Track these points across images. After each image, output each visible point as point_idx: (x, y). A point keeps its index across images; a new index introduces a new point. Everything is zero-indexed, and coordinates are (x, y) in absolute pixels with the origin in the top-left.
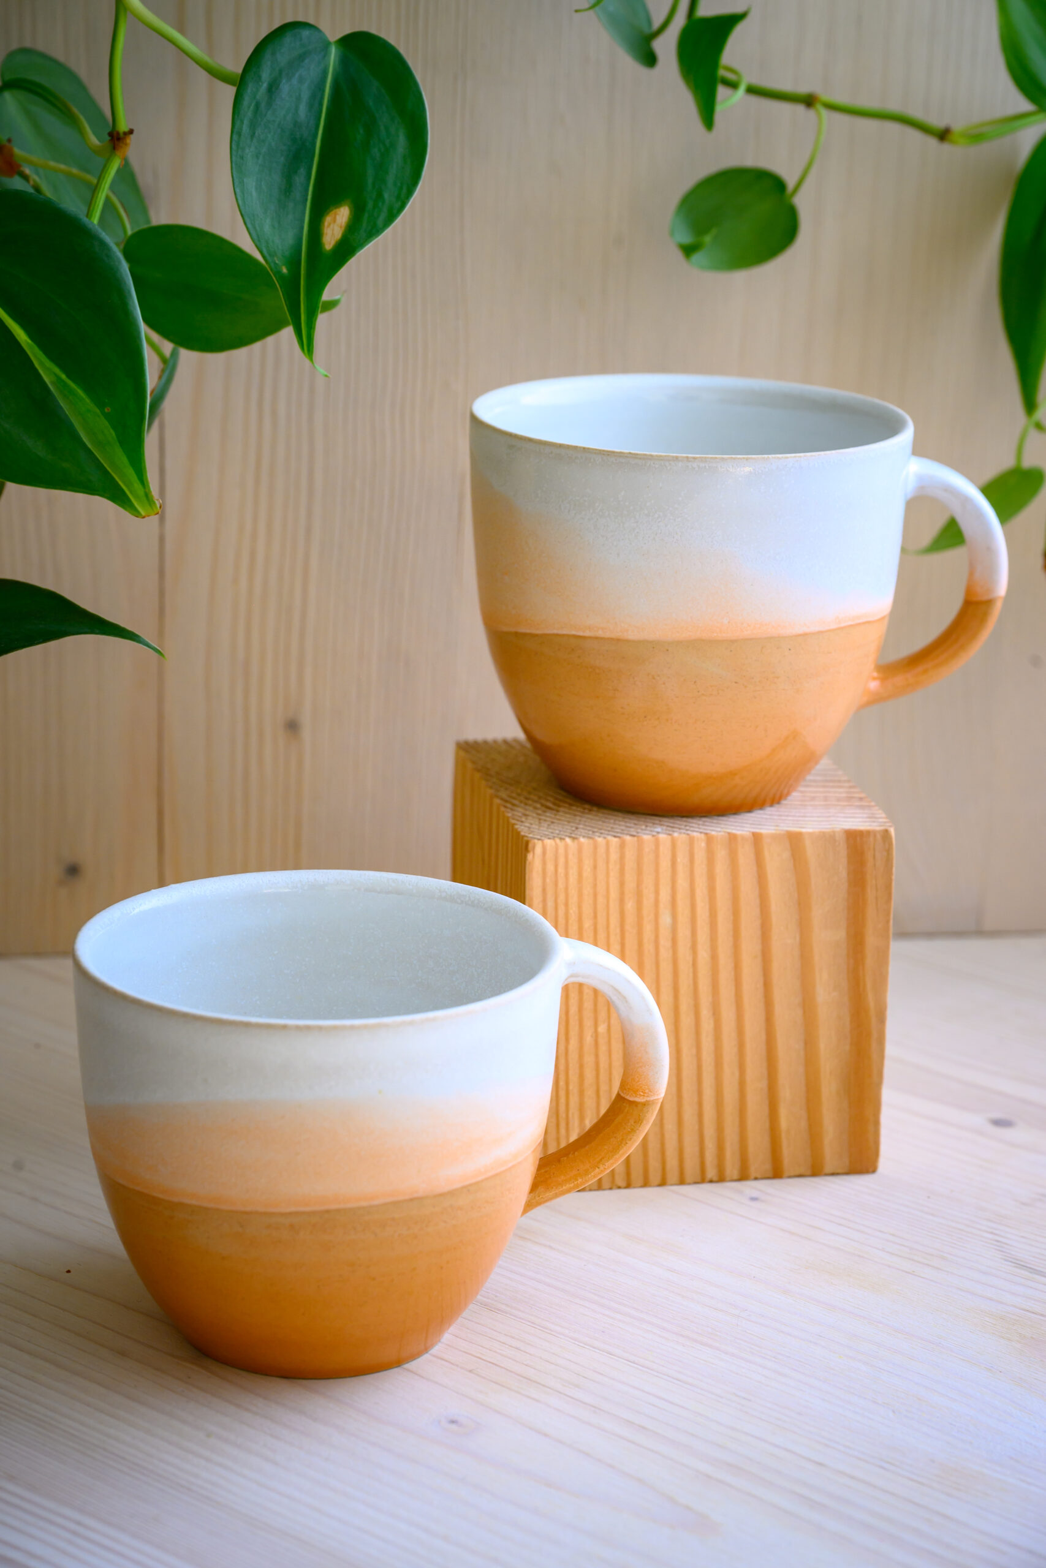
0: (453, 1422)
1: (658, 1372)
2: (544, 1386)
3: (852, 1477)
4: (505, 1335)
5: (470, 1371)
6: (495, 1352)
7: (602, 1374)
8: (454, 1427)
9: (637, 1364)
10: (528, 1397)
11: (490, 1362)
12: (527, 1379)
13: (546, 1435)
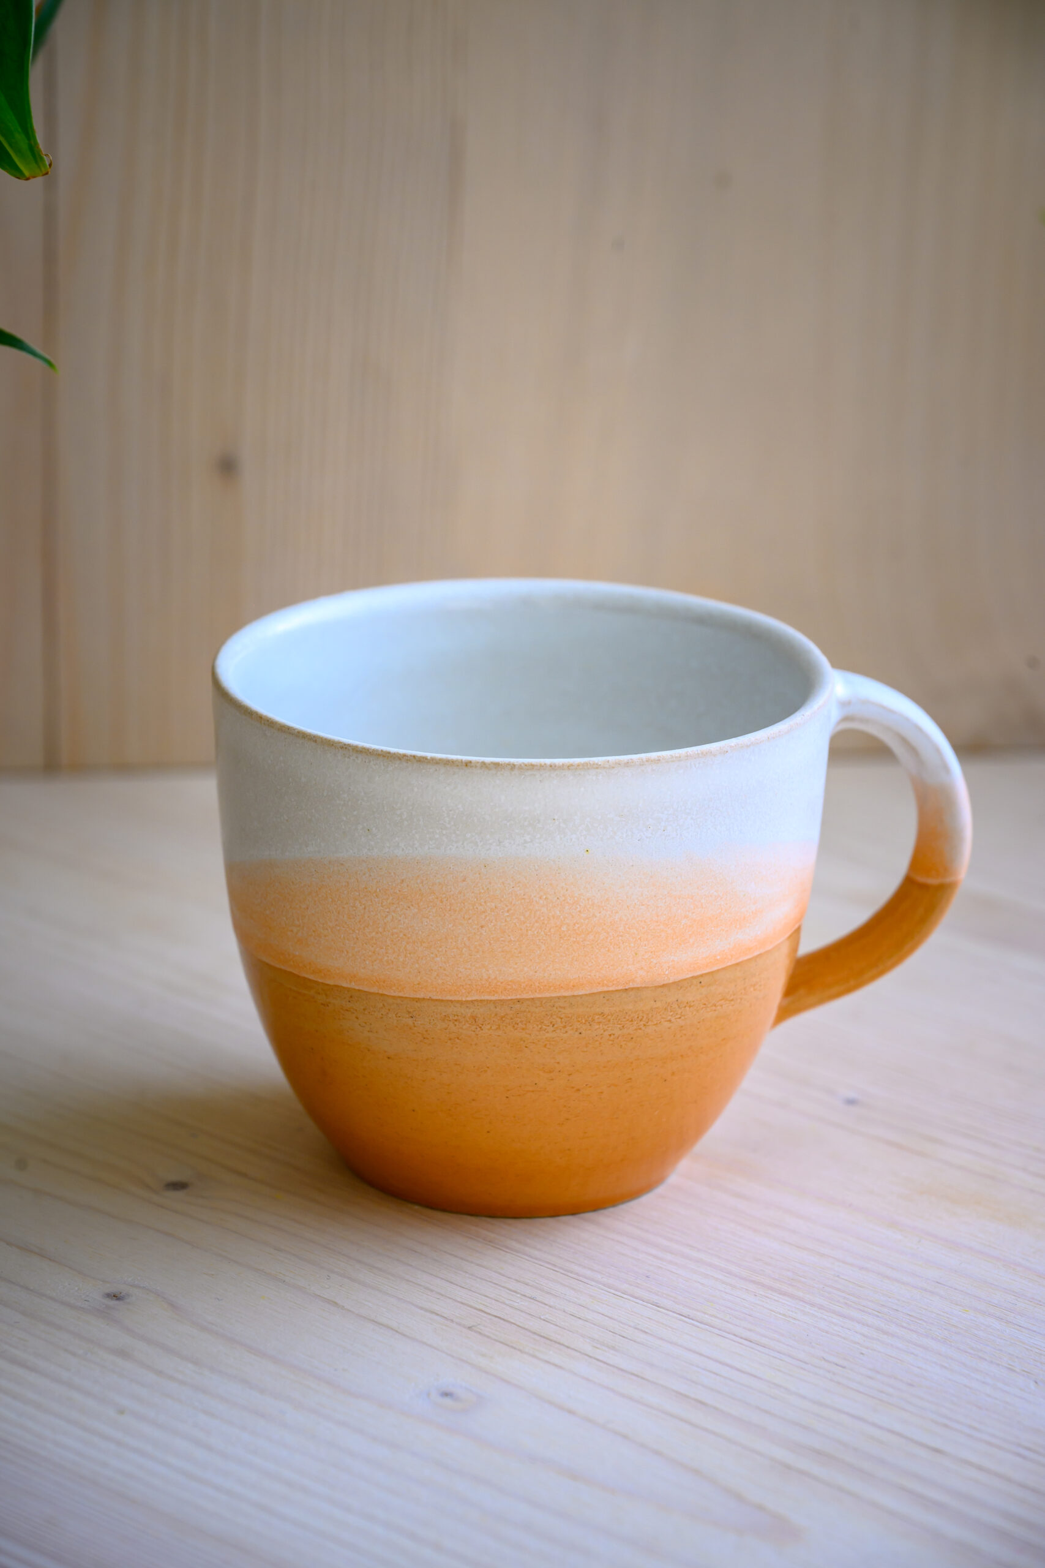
0: (446, 1394)
1: (720, 1330)
2: (568, 1347)
3: (980, 1468)
4: (517, 1280)
5: (470, 1328)
6: (504, 1303)
7: (646, 1332)
8: (447, 1401)
9: (693, 1319)
10: (548, 1362)
11: (496, 1316)
12: (544, 1337)
13: (571, 1412)
